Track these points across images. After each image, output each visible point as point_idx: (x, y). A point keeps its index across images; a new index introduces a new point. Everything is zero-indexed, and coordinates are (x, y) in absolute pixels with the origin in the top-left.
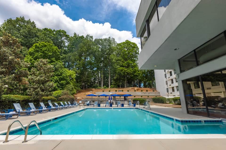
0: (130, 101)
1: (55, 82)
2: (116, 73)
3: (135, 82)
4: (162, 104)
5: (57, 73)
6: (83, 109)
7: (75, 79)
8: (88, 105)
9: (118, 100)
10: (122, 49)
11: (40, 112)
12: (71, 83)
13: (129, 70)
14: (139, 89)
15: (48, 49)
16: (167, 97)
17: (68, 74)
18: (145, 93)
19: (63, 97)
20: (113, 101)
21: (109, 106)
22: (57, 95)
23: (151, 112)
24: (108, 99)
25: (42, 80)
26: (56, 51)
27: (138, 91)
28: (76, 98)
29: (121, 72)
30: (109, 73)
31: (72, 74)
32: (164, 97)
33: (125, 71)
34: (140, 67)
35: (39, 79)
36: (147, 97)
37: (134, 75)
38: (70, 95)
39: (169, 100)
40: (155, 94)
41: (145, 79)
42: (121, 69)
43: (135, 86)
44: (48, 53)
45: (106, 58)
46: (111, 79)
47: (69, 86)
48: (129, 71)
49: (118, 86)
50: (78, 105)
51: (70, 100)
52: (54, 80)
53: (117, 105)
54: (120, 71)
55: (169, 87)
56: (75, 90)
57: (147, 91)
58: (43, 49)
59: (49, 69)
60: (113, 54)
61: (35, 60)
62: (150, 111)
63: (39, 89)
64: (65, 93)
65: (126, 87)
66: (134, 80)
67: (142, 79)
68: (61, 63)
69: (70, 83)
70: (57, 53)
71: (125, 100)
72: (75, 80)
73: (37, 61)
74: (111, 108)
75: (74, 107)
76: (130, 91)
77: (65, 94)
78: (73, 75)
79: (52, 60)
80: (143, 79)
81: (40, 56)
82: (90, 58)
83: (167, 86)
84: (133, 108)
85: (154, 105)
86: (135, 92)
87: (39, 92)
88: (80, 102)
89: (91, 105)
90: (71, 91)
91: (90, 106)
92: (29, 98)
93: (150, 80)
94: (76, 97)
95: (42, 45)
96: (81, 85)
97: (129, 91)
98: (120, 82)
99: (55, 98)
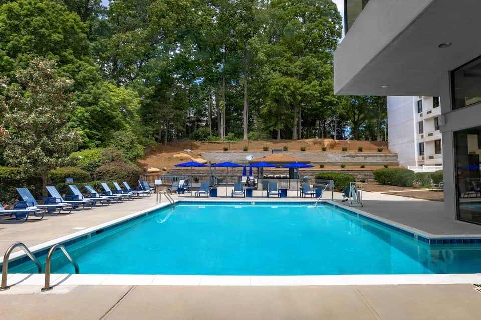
0: (305, 180)
1: (78, 123)
2: (266, 94)
3: (325, 121)
4: (400, 190)
5: (81, 98)
6: (168, 203)
7: (138, 113)
8: (181, 190)
9: (270, 178)
10: (287, 18)
11: (51, 212)
12: (127, 125)
13: (308, 86)
14: (335, 143)
15: (48, 20)
16: (417, 169)
17: (116, 100)
18: (354, 157)
19: (108, 169)
20: (256, 180)
21: (243, 195)
22: (87, 161)
23: (360, 215)
24: (240, 174)
25: (43, 124)
26: (76, 27)
27: (333, 151)
28: (145, 171)
29: (284, 91)
30: (243, 95)
31: (128, 100)
32: (409, 168)
33: (296, 88)
34: (339, 89)
35: (35, 122)
36: (358, 168)
37: (324, 102)
38: (125, 162)
39: (421, 176)
40: (383, 158)
41: (358, 112)
42: (284, 82)
43: (325, 134)
44: (49, 35)
45: (233, 48)
46: (250, 111)
47: (120, 135)
48: (308, 90)
49: (273, 136)
50: (153, 191)
51: (128, 177)
52: (75, 118)
53: (266, 192)
54: (282, 88)
55: (427, 139)
56: (139, 146)
57: (360, 150)
58: (32, 20)
59: (59, 89)
60: (259, 35)
61: (11, 57)
62: (358, 213)
63: (39, 148)
64: (113, 157)
65: (298, 139)
66: (323, 116)
67: (347, 114)
68: (93, 65)
69: (124, 126)
70: (77, 33)
71: (292, 178)
72: (137, 117)
73: (17, 60)
74: (251, 203)
75: (141, 195)
76: (309, 149)
77: (113, 160)
78: (130, 102)
79: (64, 56)
80: (350, 113)
81: (24, 44)
82: (183, 45)
83: (422, 137)
84: (313, 203)
85: (377, 191)
86: (324, 154)
87: (38, 156)
88: (158, 182)
89: (189, 190)
90: (127, 148)
91: (187, 194)
92: (13, 173)
93: (372, 118)
94: (145, 165)
95: (28, 10)
96: (157, 130)
97: (304, 150)
98: (279, 123)
99: (83, 172)
